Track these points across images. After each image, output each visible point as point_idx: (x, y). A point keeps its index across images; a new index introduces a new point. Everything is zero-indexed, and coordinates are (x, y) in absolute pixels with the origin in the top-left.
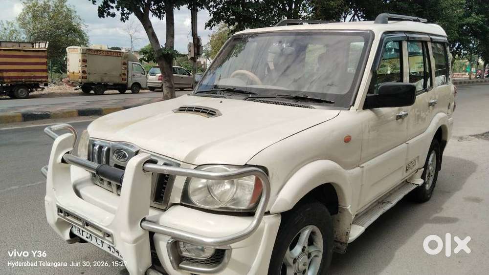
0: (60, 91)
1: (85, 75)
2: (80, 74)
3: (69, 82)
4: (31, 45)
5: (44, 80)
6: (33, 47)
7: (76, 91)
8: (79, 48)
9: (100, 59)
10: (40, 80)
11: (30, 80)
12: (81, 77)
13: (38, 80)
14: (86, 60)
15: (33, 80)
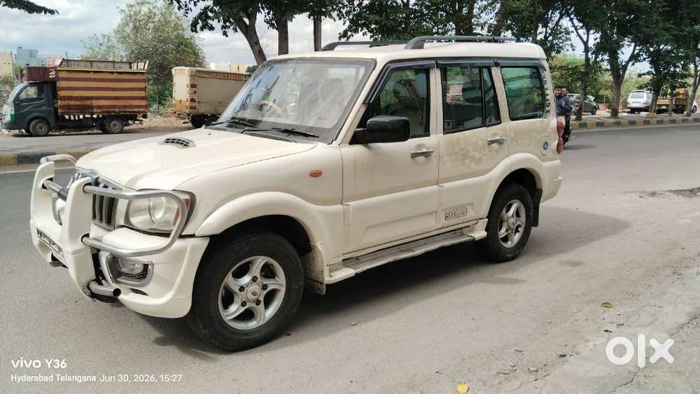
0: (164, 125)
1: (194, 104)
2: (188, 104)
3: (175, 113)
4: (128, 65)
5: (142, 110)
6: (131, 67)
7: (185, 125)
8: (188, 68)
9: (214, 83)
10: (137, 110)
11: (125, 110)
12: (189, 107)
13: (134, 110)
14: (195, 85)
15: (128, 110)
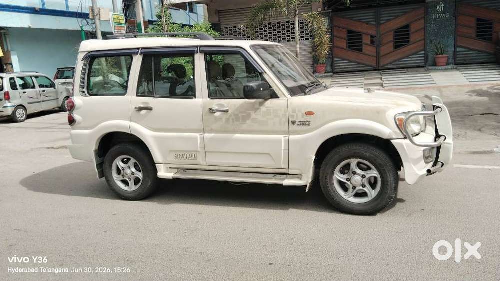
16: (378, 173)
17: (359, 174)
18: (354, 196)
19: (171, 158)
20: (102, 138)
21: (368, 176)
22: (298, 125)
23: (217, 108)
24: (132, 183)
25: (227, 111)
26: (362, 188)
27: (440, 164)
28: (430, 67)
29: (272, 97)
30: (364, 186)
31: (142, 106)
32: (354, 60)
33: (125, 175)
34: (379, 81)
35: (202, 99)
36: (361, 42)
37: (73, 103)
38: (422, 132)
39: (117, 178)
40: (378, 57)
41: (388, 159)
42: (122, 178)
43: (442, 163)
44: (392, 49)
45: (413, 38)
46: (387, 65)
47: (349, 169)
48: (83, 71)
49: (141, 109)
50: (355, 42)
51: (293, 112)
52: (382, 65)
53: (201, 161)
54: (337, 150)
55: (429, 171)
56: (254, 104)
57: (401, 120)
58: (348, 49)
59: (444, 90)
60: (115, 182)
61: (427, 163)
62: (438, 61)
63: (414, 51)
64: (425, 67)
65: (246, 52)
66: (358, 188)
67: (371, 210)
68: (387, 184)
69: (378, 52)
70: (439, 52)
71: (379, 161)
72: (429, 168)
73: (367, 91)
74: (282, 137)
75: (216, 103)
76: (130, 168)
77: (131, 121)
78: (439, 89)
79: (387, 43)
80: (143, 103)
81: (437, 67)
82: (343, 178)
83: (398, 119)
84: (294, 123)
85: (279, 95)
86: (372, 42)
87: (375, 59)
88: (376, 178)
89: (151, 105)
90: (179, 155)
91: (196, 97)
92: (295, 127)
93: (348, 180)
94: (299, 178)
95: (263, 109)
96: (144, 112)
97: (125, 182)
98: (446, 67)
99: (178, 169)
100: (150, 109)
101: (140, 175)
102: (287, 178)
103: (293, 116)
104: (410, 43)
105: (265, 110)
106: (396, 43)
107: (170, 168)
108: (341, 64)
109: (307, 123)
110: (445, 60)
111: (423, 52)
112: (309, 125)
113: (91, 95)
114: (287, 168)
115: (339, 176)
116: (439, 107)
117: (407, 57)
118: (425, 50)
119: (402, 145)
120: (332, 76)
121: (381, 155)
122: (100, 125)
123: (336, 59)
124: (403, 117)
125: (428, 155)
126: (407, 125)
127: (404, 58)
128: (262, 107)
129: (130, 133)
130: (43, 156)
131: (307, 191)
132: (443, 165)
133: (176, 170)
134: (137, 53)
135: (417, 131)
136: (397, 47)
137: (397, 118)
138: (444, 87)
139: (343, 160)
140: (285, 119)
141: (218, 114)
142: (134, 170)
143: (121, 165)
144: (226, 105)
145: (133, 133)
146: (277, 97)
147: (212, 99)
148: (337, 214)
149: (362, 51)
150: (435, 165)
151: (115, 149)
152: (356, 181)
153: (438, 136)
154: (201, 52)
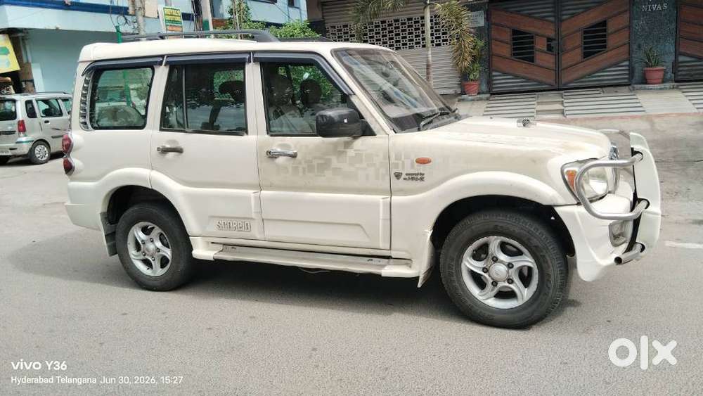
16: (533, 261)
17: (502, 262)
18: (495, 297)
19: (212, 228)
20: (113, 195)
21: (517, 265)
22: (405, 179)
23: (279, 150)
24: (156, 264)
25: (294, 156)
26: (507, 284)
27: (638, 247)
28: (635, 86)
29: (364, 134)
30: (510, 281)
31: (168, 146)
32: (523, 75)
33: (146, 252)
34: (558, 107)
35: (257, 137)
36: (532, 48)
37: (70, 141)
38: (609, 192)
39: (135, 256)
40: (558, 71)
41: (550, 239)
42: (142, 257)
43: (643, 245)
44: (579, 58)
45: (612, 41)
46: (571, 82)
47: (486, 253)
48: (84, 92)
49: (165, 151)
50: (523, 47)
51: (396, 159)
52: (563, 82)
53: (257, 234)
54: (467, 221)
55: (618, 260)
56: (336, 145)
57: (572, 174)
58: (513, 58)
59: (656, 120)
60: (132, 262)
61: (616, 245)
62: (649, 76)
63: (613, 61)
64: (630, 85)
65: (323, 60)
66: (500, 285)
67: (522, 321)
68: (548, 280)
69: (558, 62)
70: (651, 61)
71: (535, 242)
72: (618, 256)
73: (522, 124)
74: (378, 198)
75: (277, 143)
76: (152, 241)
77: (153, 169)
78: (649, 119)
79: (572, 50)
80: (169, 142)
81: (647, 86)
82: (477, 266)
83: (568, 171)
84: (398, 176)
85: (375, 130)
86: (550, 48)
87: (553, 72)
88: (530, 269)
89: (181, 145)
90: (225, 222)
91: (247, 133)
92: (400, 183)
93: (486, 270)
94: (407, 264)
95: (351, 153)
96: (171, 155)
97: (147, 263)
98: (662, 86)
99: (224, 244)
100: (179, 151)
101: (168, 253)
102: (388, 264)
103: (397, 166)
104: (607, 49)
105: (354, 155)
106: (585, 48)
107: (213, 243)
108: (501, 81)
109: (419, 177)
110: (660, 75)
111: (627, 63)
112: (422, 179)
113: (95, 128)
114: (388, 248)
115: (469, 263)
116: (638, 152)
117: (602, 70)
118: (629, 59)
119: (572, 216)
120: (488, 99)
121: (539, 231)
122: (107, 176)
123: (494, 73)
124: (576, 169)
125: (619, 232)
126: (583, 181)
127: (597, 72)
128: (348, 150)
129: (150, 187)
130: (55, 216)
131: (419, 286)
132: (643, 248)
133: (221, 247)
134: (160, 63)
135: (600, 192)
136: (587, 55)
137: (565, 171)
138: (659, 116)
139: (478, 237)
140: (383, 171)
141: (281, 160)
142: (159, 244)
143: (141, 236)
144: (292, 146)
145: (154, 188)
146: (372, 133)
147: (272, 136)
148: (467, 326)
149: (533, 61)
150: (629, 249)
151: (132, 211)
152: (497, 274)
153: (636, 200)
154: (256, 60)
